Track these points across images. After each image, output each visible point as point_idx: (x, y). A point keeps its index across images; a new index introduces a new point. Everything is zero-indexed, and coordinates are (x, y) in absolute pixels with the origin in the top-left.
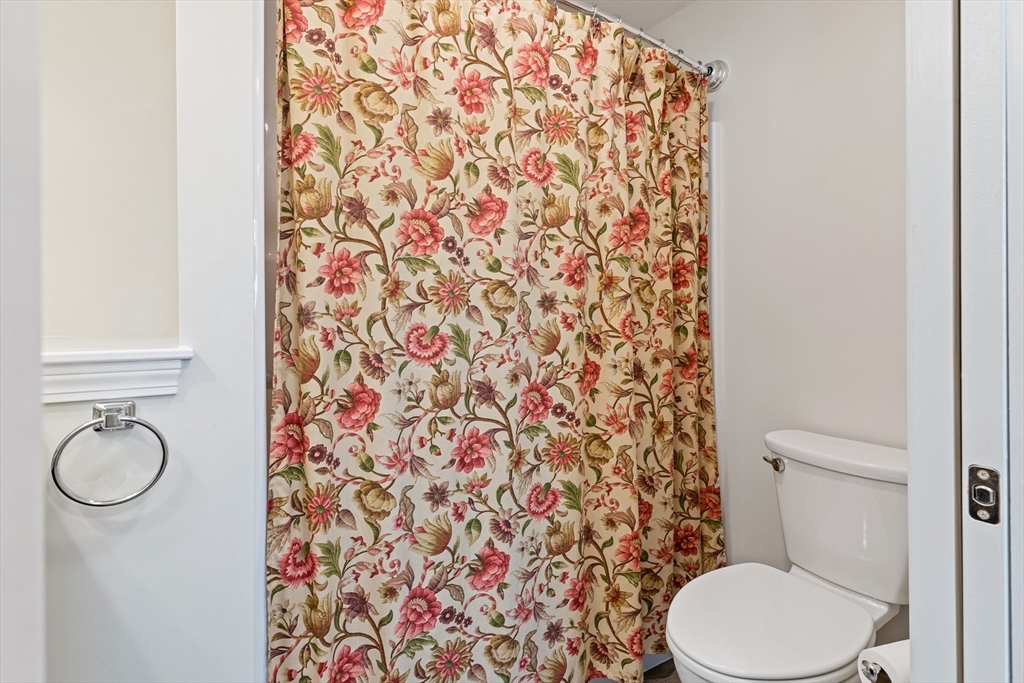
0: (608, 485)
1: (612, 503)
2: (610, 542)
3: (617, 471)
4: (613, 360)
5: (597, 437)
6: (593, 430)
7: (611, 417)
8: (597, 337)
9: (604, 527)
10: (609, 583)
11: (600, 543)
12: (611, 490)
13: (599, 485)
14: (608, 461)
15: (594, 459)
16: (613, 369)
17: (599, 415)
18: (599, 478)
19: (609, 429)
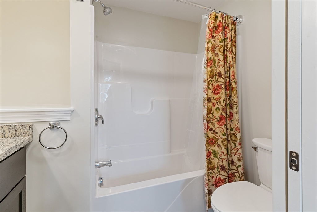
0: (237, 149)
1: (239, 154)
2: (239, 166)
3: (240, 144)
4: (235, 111)
5: (234, 134)
6: (232, 132)
7: (237, 128)
8: (232, 104)
9: (237, 161)
10: (240, 178)
11: (237, 166)
12: (238, 150)
13: (235, 148)
14: (237, 141)
15: (233, 140)
16: (236, 114)
17: (234, 128)
18: (235, 146)
19: (236, 131)
